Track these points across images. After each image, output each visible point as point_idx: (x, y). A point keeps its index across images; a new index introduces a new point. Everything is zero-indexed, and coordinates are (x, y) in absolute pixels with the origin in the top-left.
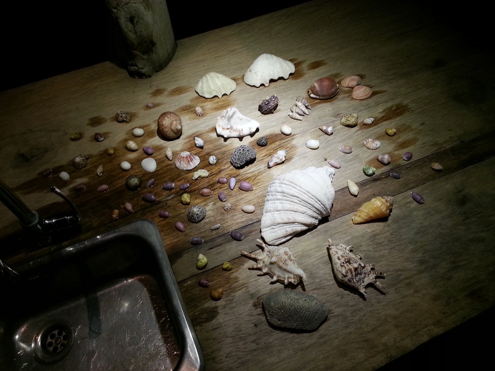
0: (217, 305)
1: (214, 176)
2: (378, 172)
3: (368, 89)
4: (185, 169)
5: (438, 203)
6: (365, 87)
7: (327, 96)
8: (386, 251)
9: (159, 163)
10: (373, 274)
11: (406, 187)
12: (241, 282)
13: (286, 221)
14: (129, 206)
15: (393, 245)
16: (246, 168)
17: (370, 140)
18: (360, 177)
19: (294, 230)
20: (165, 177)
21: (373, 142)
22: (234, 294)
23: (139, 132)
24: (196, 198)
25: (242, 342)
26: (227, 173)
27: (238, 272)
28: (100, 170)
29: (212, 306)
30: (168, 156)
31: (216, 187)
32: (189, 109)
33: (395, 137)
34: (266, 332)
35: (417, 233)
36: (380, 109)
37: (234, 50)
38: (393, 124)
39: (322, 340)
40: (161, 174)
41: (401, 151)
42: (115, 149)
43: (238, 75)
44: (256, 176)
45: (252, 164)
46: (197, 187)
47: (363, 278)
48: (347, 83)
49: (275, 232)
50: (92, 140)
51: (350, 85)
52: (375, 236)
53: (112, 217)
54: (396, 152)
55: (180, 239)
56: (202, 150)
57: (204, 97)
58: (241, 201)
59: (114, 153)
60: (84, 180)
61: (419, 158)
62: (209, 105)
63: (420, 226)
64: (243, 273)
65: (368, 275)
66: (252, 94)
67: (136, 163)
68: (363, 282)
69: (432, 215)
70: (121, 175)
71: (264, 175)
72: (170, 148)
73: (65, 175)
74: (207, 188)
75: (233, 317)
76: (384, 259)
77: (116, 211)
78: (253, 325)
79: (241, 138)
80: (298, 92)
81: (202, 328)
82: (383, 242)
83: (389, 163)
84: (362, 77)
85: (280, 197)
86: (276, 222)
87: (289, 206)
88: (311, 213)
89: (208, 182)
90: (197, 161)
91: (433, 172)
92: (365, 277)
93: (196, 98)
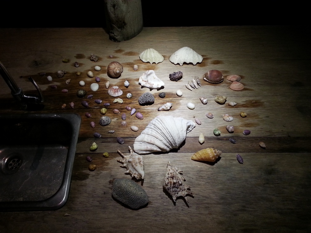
0: (90, 173)
1: (126, 104)
2: (222, 135)
3: (242, 85)
4: (112, 95)
5: (252, 167)
6: (240, 84)
7: (213, 81)
8: (203, 182)
9: (100, 87)
10: (187, 192)
11: (237, 150)
12: (109, 166)
13: (149, 141)
14: (72, 104)
15: (209, 181)
16: (146, 106)
17: (227, 115)
18: (210, 134)
19: (152, 149)
20: (99, 96)
21: (228, 117)
22: (102, 171)
23: (98, 68)
24: (109, 113)
25: (93, 199)
26: (134, 105)
27: (110, 161)
28: (68, 81)
29: (87, 173)
30: (106, 85)
31: (124, 110)
32: (131, 65)
33: (245, 119)
34: (108, 199)
35: (228, 180)
36: (244, 99)
37: (172, 41)
38: (248, 111)
39: (137, 217)
40: (98, 94)
41: (244, 128)
42: (81, 73)
43: (167, 55)
44: (148, 113)
45: (150, 105)
46: (113, 107)
47: (178, 191)
48: (230, 78)
49: (141, 146)
50: (73, 65)
51: (232, 80)
52: (201, 171)
53: (61, 107)
54: (240, 128)
55: (89, 131)
56: (126, 88)
57: (142, 61)
58: (134, 123)
59: (80, 75)
60: (58, 84)
61: (254, 136)
62: (143, 66)
63: (233, 176)
64: (113, 162)
65: (182, 190)
66: (170, 67)
67: (88, 84)
68: (177, 194)
69: (245, 173)
70: (78, 87)
71: (154, 113)
72: (110, 82)
73: (50, 78)
74: (118, 109)
75: (95, 183)
76: (199, 186)
77: (65, 105)
78: (104, 192)
79: (151, 89)
80: (198, 74)
81: (76, 182)
82: (204, 176)
83: (232, 132)
84: (242, 77)
85: (152, 127)
86: (144, 140)
87: (155, 133)
88: (165, 142)
89: (121, 107)
90: (120, 93)
91: (259, 147)
92: (180, 191)
93: (138, 60)
